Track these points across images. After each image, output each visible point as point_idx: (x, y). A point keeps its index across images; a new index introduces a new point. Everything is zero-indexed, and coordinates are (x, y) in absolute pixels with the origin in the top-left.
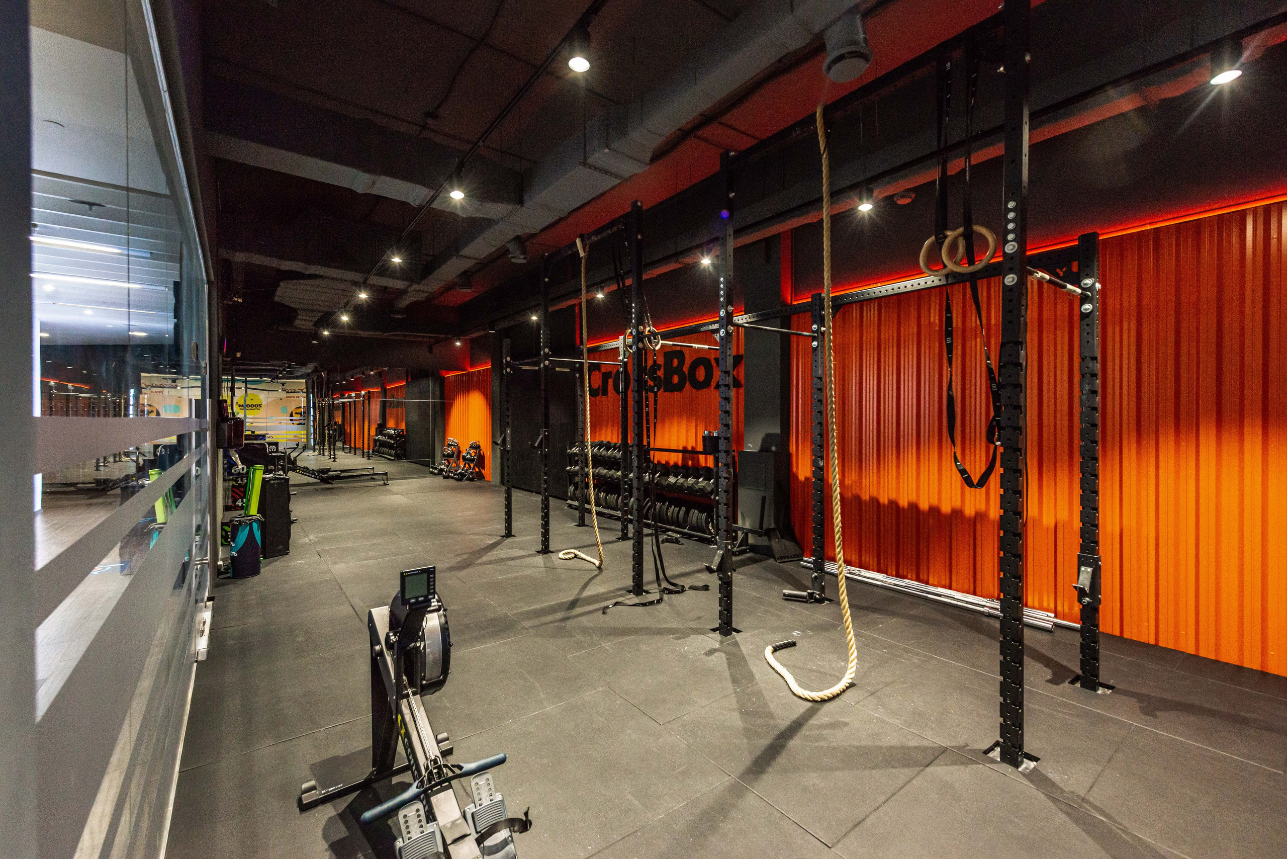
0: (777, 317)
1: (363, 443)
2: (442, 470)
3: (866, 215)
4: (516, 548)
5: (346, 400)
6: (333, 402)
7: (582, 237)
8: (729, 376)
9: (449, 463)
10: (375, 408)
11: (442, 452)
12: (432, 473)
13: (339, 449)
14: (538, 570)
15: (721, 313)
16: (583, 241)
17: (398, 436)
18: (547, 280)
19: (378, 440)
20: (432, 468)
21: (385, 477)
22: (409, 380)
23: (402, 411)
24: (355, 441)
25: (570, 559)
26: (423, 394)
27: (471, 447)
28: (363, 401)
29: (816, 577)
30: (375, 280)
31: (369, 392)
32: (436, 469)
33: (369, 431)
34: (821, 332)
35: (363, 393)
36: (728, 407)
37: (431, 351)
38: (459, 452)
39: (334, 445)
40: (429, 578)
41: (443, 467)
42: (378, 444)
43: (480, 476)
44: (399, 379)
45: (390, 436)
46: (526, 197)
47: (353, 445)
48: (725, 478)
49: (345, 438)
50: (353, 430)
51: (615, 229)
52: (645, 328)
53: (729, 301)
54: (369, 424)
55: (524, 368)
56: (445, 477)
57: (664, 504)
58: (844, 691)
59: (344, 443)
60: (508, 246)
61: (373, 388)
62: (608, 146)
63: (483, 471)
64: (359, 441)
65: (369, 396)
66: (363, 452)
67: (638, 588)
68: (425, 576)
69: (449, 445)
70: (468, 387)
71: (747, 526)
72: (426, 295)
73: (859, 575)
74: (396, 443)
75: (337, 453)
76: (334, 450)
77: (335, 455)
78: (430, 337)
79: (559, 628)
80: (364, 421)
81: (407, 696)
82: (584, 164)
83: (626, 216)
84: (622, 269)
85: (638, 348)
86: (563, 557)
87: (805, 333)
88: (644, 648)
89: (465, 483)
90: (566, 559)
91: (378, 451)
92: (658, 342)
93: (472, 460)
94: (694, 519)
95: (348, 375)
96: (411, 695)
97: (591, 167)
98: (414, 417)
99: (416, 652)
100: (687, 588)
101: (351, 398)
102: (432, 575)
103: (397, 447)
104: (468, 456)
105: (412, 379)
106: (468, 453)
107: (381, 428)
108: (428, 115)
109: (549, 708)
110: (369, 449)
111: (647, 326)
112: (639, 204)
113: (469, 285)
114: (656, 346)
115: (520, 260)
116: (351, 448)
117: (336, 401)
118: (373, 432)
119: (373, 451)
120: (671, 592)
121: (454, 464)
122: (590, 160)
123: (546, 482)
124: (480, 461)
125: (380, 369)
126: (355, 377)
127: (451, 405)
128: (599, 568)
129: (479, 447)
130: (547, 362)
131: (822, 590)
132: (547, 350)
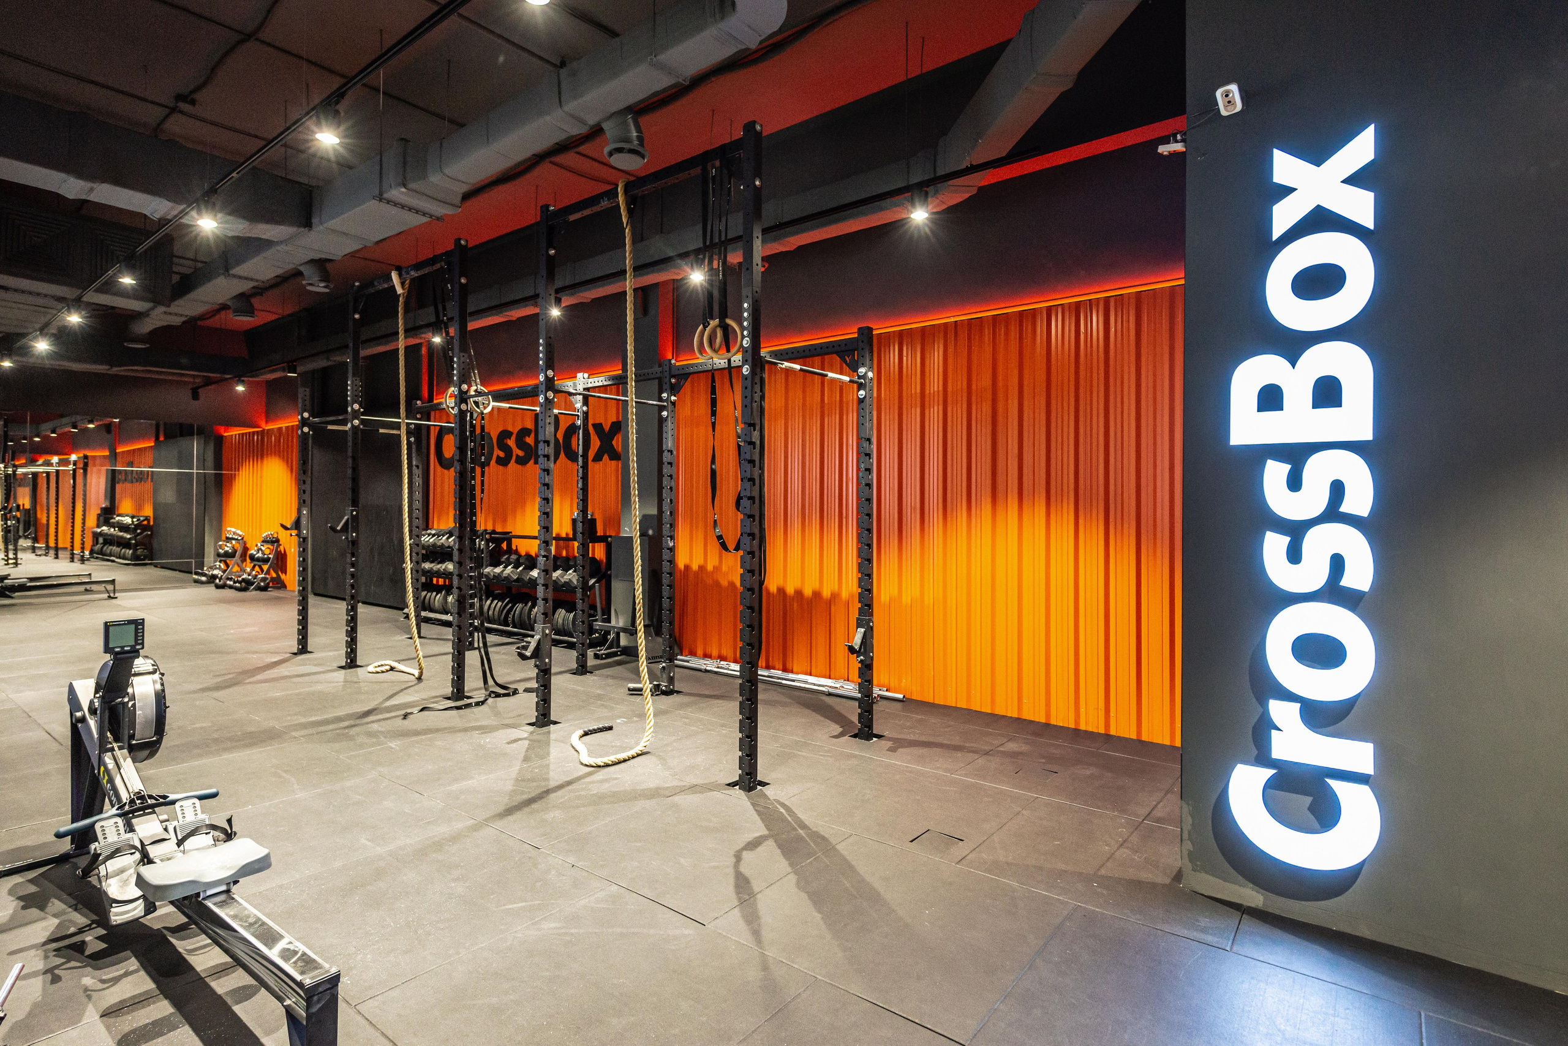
0: (654, 379)
1: (72, 538)
2: (214, 577)
3: (699, 285)
4: (309, 664)
5: (41, 469)
6: (14, 472)
7: (399, 269)
8: (548, 446)
9: (227, 566)
10: (97, 483)
11: (216, 550)
12: (196, 581)
13: (24, 549)
14: (334, 685)
15: (541, 377)
16: (400, 275)
17: (137, 526)
18: (357, 316)
19: (101, 534)
20: (196, 573)
21: (110, 587)
22: (162, 439)
23: (148, 486)
24: (56, 536)
25: (383, 672)
26: (184, 460)
27: (265, 541)
28: (74, 471)
29: (663, 667)
30: (92, 297)
31: (86, 457)
32: (205, 575)
33: (84, 520)
34: (671, 402)
35: (74, 457)
36: (547, 480)
37: (195, 396)
38: (246, 549)
39: (16, 545)
40: (136, 629)
41: (216, 572)
42: (101, 540)
43: (280, 585)
44: (142, 437)
45: (124, 528)
46: (315, 220)
47: (52, 544)
48: (544, 556)
49: (36, 532)
50: (50, 517)
51: (438, 266)
52: (470, 386)
53: (550, 365)
54: (84, 507)
55: (330, 427)
56: (218, 587)
57: (526, 605)
58: (633, 757)
59: (36, 540)
60: (302, 268)
61: (94, 449)
62: (404, 186)
63: (283, 576)
64: (65, 533)
65: (86, 463)
66: (73, 554)
67: (458, 692)
68: (133, 626)
69: (228, 539)
70: (262, 451)
71: (621, 624)
72: (184, 319)
73: (728, 669)
74: (135, 538)
75: (20, 555)
76: (16, 550)
77: (16, 559)
78: (194, 376)
79: (339, 735)
80: (74, 503)
81: (112, 750)
82: (380, 198)
83: (448, 254)
84: (445, 315)
85: (460, 409)
86: (374, 670)
87: (651, 402)
88: (439, 743)
89: (252, 594)
90: (378, 673)
91: (101, 552)
92: (489, 404)
93: (266, 561)
94: (560, 621)
95: (45, 428)
96: (116, 749)
97: (388, 202)
98: (168, 495)
99: (123, 708)
100: (521, 691)
101: (51, 465)
102: (140, 627)
103: (136, 545)
104: (260, 555)
105: (167, 437)
106: (259, 550)
107: (107, 514)
108: (180, 97)
109: (301, 795)
110: (83, 549)
111: (473, 384)
112: (463, 242)
113: (250, 311)
114: (485, 408)
115: (320, 288)
116: (48, 547)
117: (20, 471)
118: (92, 521)
119: (92, 552)
120: (498, 695)
121: (236, 568)
122: (386, 196)
123: (353, 576)
124: (280, 561)
125: (107, 420)
126: (59, 431)
127: (231, 479)
128: (419, 679)
129: (277, 541)
130: (356, 422)
131: (671, 680)
132: (356, 406)
